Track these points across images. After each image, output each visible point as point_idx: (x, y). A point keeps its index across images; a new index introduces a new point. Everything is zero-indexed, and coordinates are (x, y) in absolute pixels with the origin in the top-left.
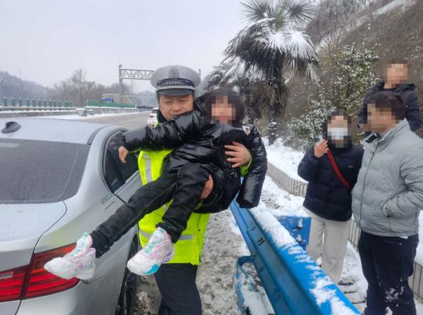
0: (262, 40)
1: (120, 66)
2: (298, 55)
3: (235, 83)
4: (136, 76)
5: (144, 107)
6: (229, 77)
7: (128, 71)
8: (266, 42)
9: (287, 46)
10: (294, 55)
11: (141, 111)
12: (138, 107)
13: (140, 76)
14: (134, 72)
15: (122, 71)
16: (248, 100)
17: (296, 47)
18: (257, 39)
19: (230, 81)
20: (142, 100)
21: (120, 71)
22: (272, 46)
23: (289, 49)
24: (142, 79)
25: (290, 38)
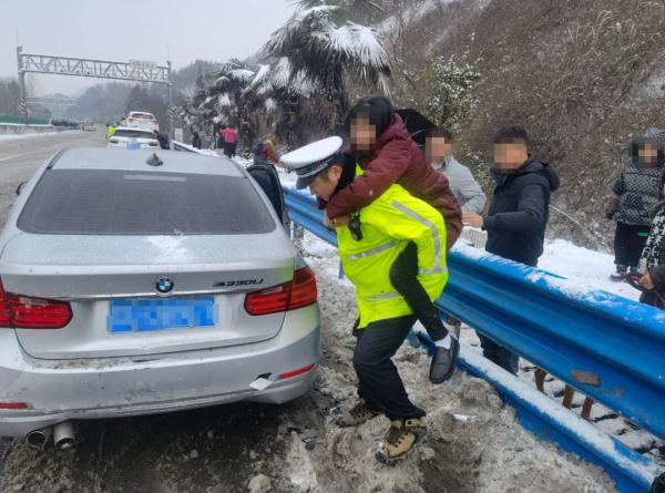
0: (321, 36)
1: (19, 49)
2: (370, 61)
3: (269, 94)
4: (52, 68)
5: (65, 124)
6: (259, 84)
7: (34, 58)
8: (327, 39)
9: (355, 48)
10: (365, 60)
11: (59, 130)
12: (55, 123)
13: (59, 69)
14: (46, 61)
15: (24, 59)
16: (288, 120)
17: (367, 50)
18: (314, 34)
19: (262, 91)
20: (51, 109)
21: (20, 57)
22: (336, 47)
23: (358, 52)
24: (62, 73)
25: (358, 36)
